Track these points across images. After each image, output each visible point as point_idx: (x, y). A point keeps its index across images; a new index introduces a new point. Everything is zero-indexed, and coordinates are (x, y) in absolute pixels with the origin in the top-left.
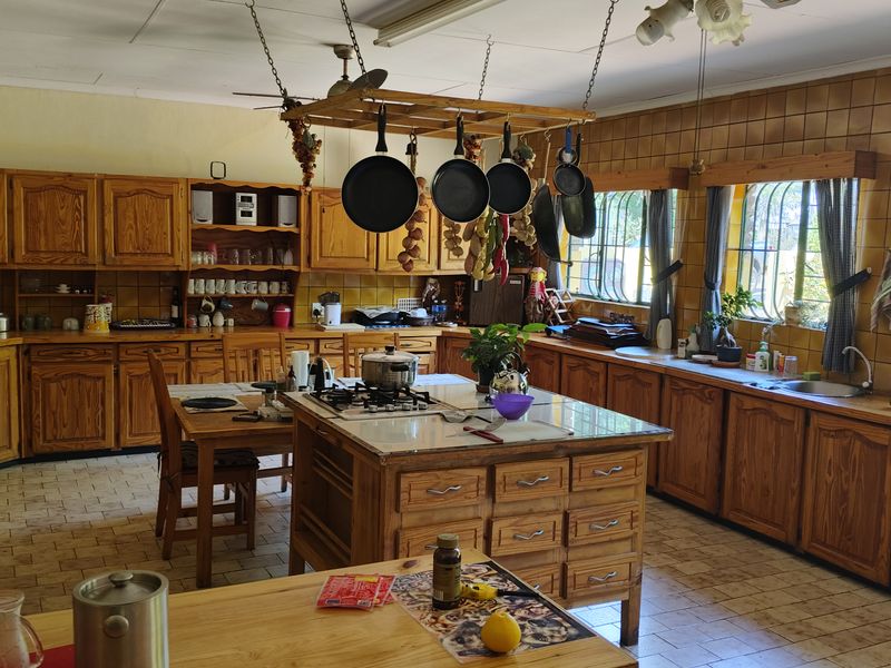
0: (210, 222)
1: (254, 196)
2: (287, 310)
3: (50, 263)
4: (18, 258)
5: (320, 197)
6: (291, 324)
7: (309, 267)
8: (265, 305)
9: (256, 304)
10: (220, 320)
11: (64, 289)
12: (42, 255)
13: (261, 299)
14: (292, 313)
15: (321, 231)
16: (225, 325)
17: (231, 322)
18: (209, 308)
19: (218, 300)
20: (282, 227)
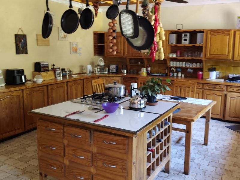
0: (174, 44)
1: (188, 34)
2: (201, 73)
3: (132, 56)
4: (125, 55)
5: (211, 33)
6: (202, 78)
7: (205, 58)
8: (192, 71)
9: (189, 70)
10: (180, 75)
11: (139, 63)
12: (131, 54)
13: (191, 68)
14: (202, 74)
15: (210, 45)
16: (181, 77)
17: (183, 76)
18: (173, 70)
19: (176, 68)
20: (198, 44)
